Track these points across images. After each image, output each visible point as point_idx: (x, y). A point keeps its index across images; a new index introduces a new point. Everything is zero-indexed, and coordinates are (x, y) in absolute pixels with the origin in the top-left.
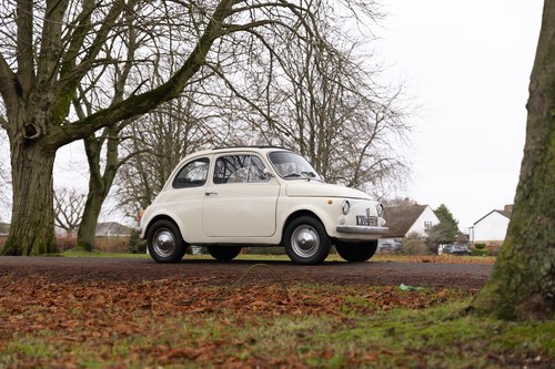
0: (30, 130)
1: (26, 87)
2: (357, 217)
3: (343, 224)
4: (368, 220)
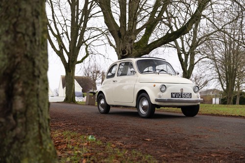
0: (124, 52)
1: (123, 34)
2: (172, 93)
3: (160, 97)
4: (181, 95)
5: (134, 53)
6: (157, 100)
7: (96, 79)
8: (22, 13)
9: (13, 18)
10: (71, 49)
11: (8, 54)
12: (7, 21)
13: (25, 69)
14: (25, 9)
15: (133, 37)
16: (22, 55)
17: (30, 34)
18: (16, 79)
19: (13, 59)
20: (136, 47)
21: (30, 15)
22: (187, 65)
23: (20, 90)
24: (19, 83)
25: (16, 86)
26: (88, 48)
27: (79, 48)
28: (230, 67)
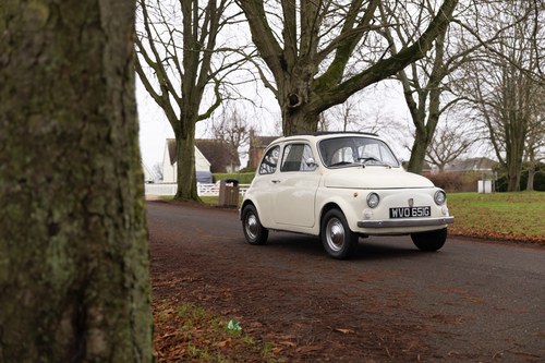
0: (293, 100)
1: (290, 62)
2: (391, 209)
3: (368, 218)
4: (410, 211)
5: (313, 101)
6: (361, 225)
7: (238, 145)
8: (97, 178)
9: (80, 190)
10: (186, 91)
11: (75, 256)
12: (71, 197)
13: (107, 280)
14: (102, 169)
15: (310, 68)
16: (101, 255)
17: (114, 212)
18: (90, 298)
19: (84, 265)
20: (318, 87)
21: (113, 176)
22: (425, 116)
23: (99, 318)
24: (97, 306)
25: (92, 311)
26: (221, 86)
27: (201, 89)
28: (513, 113)
